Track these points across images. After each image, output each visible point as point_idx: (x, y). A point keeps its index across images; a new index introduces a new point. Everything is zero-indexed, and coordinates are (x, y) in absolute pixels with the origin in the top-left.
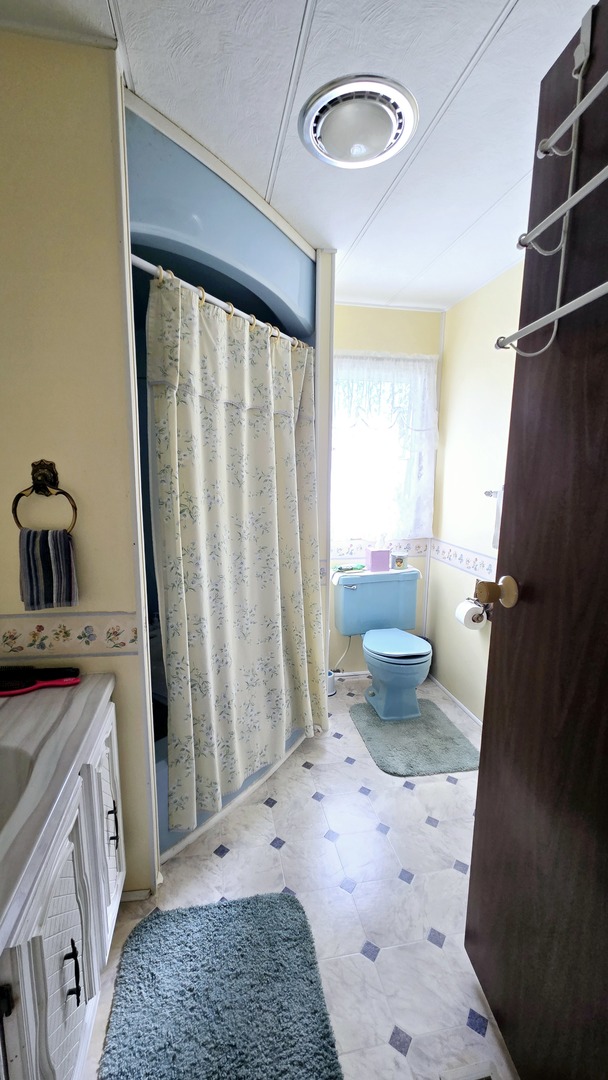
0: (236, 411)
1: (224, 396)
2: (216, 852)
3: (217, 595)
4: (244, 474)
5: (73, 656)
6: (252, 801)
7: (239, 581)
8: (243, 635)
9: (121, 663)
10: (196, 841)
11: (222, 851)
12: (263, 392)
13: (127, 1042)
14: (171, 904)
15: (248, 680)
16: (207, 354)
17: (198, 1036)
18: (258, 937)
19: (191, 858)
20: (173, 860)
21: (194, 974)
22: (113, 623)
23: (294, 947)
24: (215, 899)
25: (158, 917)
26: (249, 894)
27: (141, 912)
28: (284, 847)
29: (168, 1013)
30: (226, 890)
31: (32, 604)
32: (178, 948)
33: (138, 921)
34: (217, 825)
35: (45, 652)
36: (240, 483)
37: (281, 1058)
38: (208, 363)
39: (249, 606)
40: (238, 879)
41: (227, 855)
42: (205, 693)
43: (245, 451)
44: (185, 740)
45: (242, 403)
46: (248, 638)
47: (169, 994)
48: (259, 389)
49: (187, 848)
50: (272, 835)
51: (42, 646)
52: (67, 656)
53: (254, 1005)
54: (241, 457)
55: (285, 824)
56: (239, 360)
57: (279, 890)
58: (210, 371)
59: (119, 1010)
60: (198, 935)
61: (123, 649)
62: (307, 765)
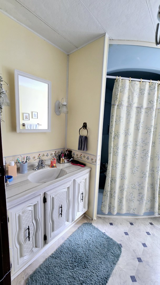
0: (140, 109)
1: (135, 105)
2: (110, 223)
3: (124, 159)
4: (141, 127)
5: (85, 162)
6: (127, 220)
7: (134, 157)
8: (132, 173)
9: (92, 166)
10: (107, 218)
11: (111, 224)
12: (152, 102)
13: (74, 237)
14: (94, 224)
15: (133, 186)
16: (130, 94)
17: (84, 249)
18: (106, 246)
19: (104, 220)
20: (100, 218)
21: (90, 239)
22: (92, 157)
23: (113, 256)
24: (103, 231)
25: (90, 224)
26: (111, 237)
27: (89, 221)
28: (127, 236)
29: (82, 240)
30: (107, 232)
31: (79, 149)
32: (90, 232)
33: (87, 222)
34: (114, 218)
35: (81, 159)
36: (138, 130)
37: (94, 270)
38: (130, 97)
39: (136, 165)
40: (111, 232)
41: (112, 226)
42: (115, 182)
43: (142, 120)
44: (107, 191)
45: (142, 107)
46: (135, 174)
47: (84, 238)
48: (150, 102)
49: (104, 218)
50: (126, 231)
51: (81, 158)
52: (84, 161)
53: (96, 256)
54: (140, 122)
55: (132, 231)
56: (142, 94)
57: (119, 243)
58: (131, 99)
59: (76, 232)
60: (95, 234)
61: (93, 163)
62: (151, 224)
